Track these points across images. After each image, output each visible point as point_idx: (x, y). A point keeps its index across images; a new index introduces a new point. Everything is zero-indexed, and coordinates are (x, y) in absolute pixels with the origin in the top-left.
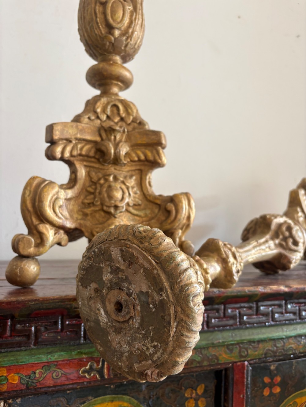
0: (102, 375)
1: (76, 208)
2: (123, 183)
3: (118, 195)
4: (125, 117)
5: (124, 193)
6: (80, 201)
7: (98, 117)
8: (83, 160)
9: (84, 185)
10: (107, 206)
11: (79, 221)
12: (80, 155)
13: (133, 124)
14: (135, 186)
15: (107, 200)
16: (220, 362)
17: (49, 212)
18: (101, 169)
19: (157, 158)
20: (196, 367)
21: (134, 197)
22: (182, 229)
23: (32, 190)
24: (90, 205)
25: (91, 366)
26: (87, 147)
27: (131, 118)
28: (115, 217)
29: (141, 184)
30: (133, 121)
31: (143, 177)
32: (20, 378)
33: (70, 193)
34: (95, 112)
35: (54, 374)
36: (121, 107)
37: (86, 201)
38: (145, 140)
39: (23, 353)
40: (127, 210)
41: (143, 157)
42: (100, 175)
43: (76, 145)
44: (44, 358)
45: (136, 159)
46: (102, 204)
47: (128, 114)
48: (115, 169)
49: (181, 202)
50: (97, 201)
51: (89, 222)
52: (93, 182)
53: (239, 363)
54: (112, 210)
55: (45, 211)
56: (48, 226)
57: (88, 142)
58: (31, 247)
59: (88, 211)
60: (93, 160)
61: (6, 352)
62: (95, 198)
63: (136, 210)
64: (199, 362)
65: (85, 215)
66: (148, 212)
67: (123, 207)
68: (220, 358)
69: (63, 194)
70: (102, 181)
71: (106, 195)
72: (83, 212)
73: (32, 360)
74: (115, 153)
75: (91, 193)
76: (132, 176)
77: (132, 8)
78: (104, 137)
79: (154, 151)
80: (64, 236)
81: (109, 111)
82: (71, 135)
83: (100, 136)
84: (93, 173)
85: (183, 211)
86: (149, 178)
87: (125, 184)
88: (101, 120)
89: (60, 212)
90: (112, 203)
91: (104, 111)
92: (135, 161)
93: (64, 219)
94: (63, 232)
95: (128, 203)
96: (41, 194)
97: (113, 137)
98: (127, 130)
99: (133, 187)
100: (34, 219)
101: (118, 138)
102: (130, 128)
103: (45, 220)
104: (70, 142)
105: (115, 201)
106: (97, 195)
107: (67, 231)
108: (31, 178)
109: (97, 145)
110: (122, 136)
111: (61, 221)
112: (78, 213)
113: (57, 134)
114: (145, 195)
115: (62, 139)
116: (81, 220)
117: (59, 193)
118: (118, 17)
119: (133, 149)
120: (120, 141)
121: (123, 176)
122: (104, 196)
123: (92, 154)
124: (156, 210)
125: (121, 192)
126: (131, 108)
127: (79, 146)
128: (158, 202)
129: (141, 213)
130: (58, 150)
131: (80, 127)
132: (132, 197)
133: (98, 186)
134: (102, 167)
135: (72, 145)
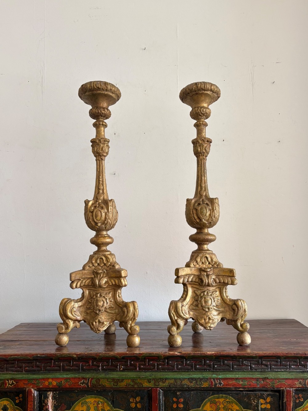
0: (88, 386)
1: (83, 310)
2: (104, 297)
3: (101, 304)
4: (106, 263)
5: (104, 302)
6: (86, 306)
7: (93, 265)
8: (86, 287)
9: (88, 298)
10: (95, 310)
11: (84, 317)
12: (85, 285)
13: (109, 266)
14: (111, 297)
15: (96, 307)
16: (143, 386)
17: (69, 314)
18: (95, 290)
19: (120, 284)
20: (131, 387)
21: (110, 304)
22: (131, 320)
23: (63, 305)
24: (89, 308)
25: (83, 381)
26: (89, 280)
27: (109, 263)
28: (99, 315)
29: (114, 296)
30: (110, 265)
31: (115, 293)
32: (57, 384)
33: (80, 304)
34: (92, 263)
35: (69, 383)
36: (104, 258)
37: (88, 307)
38: (114, 275)
39: (58, 374)
40: (105, 311)
41: (114, 283)
42: (94, 293)
43: (83, 281)
44: (65, 376)
45: (111, 284)
46: (94, 309)
47: (108, 262)
48: (101, 290)
49: (129, 307)
50: (92, 307)
51: (89, 317)
52: (91, 297)
53: (154, 388)
54: (98, 312)
55: (68, 315)
56: (70, 320)
57: (89, 278)
58: (63, 330)
59: (89, 311)
60: (91, 286)
61: (52, 373)
62: (91, 305)
63: (110, 310)
64: (132, 385)
65: (87, 313)
66: (117, 311)
67: (103, 310)
68: (144, 384)
69: (77, 305)
70: (95, 297)
71: (95, 304)
72: (86, 312)
73: (61, 377)
74: (99, 284)
75: (91, 303)
76: (109, 293)
77: (106, 211)
78: (96, 276)
79: (119, 280)
80: (78, 324)
81: (98, 262)
82: (80, 278)
83: (94, 275)
84: (92, 293)
85: (130, 312)
86: (119, 293)
87: (105, 298)
88: (94, 266)
89: (74, 314)
90: (98, 308)
91: (96, 261)
92: (111, 285)
93: (77, 317)
94: (77, 322)
95: (106, 308)
96: (66, 307)
97: (99, 276)
98: (106, 270)
99: (109, 299)
100: (64, 318)
101: (102, 276)
102: (108, 269)
103: (68, 318)
104: (80, 280)
105: (99, 308)
106: (92, 304)
107: (79, 321)
108: (62, 300)
109: (93, 280)
110: (104, 274)
111: (75, 318)
112: (84, 313)
113: (73, 278)
114: (116, 302)
115: (76, 280)
116: (85, 316)
117: (75, 305)
118: (99, 218)
119: (110, 280)
120: (103, 277)
121: (105, 293)
122: (94, 305)
123: (90, 284)
124: (120, 310)
125: (102, 302)
126: (109, 259)
127: (84, 281)
128: (121, 306)
129: (113, 312)
130: (74, 285)
131: (84, 273)
132: (109, 304)
133: (93, 299)
134: (95, 289)
135: (81, 281)
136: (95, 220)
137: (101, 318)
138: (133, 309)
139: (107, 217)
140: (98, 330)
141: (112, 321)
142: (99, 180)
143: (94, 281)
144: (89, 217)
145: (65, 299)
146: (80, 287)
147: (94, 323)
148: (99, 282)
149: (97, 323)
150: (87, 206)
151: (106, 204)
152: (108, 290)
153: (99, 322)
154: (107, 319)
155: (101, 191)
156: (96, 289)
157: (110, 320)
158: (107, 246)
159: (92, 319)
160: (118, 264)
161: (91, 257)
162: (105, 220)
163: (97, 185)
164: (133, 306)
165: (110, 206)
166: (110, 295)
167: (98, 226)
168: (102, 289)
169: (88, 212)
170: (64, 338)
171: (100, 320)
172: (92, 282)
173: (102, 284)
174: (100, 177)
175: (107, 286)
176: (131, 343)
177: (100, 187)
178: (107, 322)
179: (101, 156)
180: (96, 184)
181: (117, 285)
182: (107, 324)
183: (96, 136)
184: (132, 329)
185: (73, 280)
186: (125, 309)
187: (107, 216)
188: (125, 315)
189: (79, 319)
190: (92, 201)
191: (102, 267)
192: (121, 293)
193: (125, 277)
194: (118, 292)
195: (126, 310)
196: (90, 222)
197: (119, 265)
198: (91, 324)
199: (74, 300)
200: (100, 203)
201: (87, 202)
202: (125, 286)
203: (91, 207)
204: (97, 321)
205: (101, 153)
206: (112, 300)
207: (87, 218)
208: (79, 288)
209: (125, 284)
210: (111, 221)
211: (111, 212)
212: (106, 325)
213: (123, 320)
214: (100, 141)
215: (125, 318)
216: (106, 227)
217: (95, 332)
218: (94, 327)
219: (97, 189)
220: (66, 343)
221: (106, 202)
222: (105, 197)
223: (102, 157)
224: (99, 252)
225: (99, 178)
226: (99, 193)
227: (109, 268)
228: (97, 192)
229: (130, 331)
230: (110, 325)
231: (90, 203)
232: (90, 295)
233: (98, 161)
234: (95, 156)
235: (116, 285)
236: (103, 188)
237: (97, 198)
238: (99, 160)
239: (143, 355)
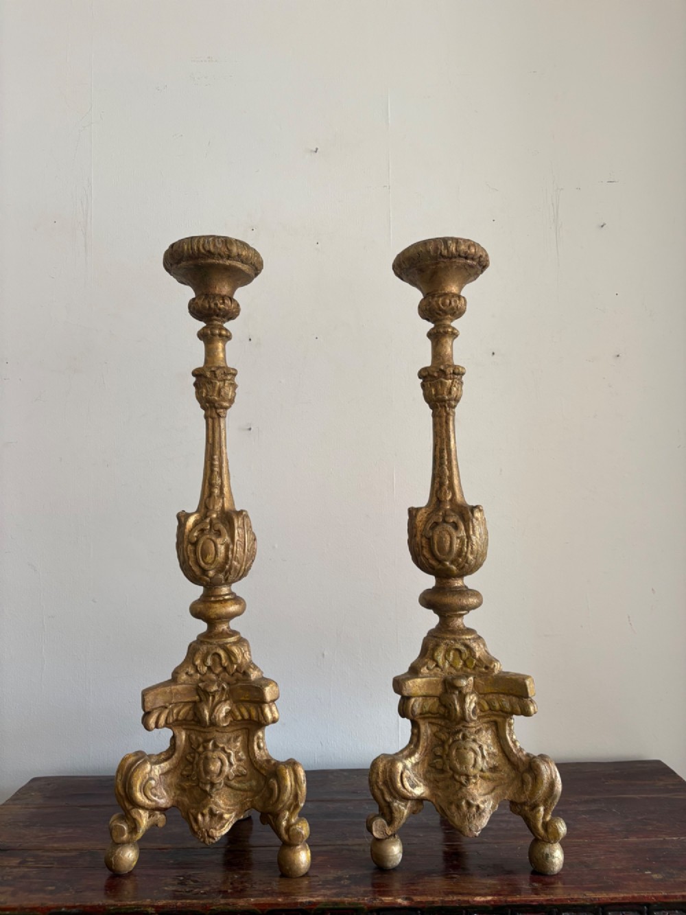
1: (174, 781)
2: (223, 750)
3: (215, 767)
4: (228, 666)
5: (223, 764)
6: (179, 772)
7: (197, 671)
8: (179, 725)
9: (184, 751)
10: (202, 783)
11: (176, 798)
12: (177, 720)
13: (236, 674)
14: (241, 750)
15: (203, 774)
17: (139, 796)
19: (262, 719)
21: (238, 766)
22: (289, 810)
23: (124, 773)
24: (188, 778)
26: (187, 708)
27: (235, 666)
28: (211, 797)
29: (248, 747)
30: (237, 670)
31: (251, 738)
33: (165, 766)
34: (196, 667)
36: (222, 653)
37: (185, 773)
38: (247, 696)
40: (226, 785)
41: (246, 716)
42: (201, 740)
43: (172, 710)
45: (240, 718)
46: (198, 779)
47: (232, 662)
48: (217, 731)
49: (284, 778)
50: (194, 775)
51: (186, 799)
52: (193, 749)
54: (208, 788)
55: (136, 797)
56: (141, 811)
57: (186, 703)
58: (123, 835)
59: (186, 785)
60: (193, 722)
62: (192, 770)
63: (239, 782)
65: (183, 789)
66: (254, 783)
67: (220, 783)
69: (157, 770)
70: (201, 749)
71: (202, 769)
72: (180, 785)
74: (210, 719)
75: (191, 763)
76: (237, 737)
77: (227, 539)
78: (203, 697)
79: (259, 709)
80: (160, 816)
81: (209, 662)
82: (165, 703)
83: (199, 695)
84: (194, 737)
85: (286, 790)
86: (258, 738)
87: (225, 752)
88: (200, 674)
89: (152, 793)
90: (208, 778)
91: (204, 662)
92: (239, 721)
93: (159, 800)
94: (157, 812)
95: (227, 777)
96: (131, 778)
97: (211, 698)
98: (228, 684)
99: (236, 753)
100: (127, 805)
101: (217, 698)
102: (233, 680)
103: (137, 805)
104: (166, 708)
105: (211, 778)
106: (195, 766)
107: (163, 810)
108: (123, 759)
109: (196, 707)
110: (222, 694)
111: (154, 803)
112: (177, 789)
113: (149, 705)
114: (251, 761)
115: (156, 709)
116: (179, 795)
117: (153, 773)
118: (210, 558)
119: (237, 706)
120: (219, 702)
121: (225, 740)
122: (200, 771)
123: (190, 717)
124: (263, 783)
125: (219, 764)
126: (234, 655)
127: (175, 711)
128: (263, 772)
129: (245, 786)
130: (152, 721)
131: (174, 691)
132: (235, 766)
133: (197, 756)
134: (202, 730)
135: (167, 711)
136: (202, 563)
137: (216, 804)
138: (293, 783)
139: (230, 556)
140: (209, 836)
141: (242, 809)
142: (212, 465)
143: (200, 711)
144: (188, 557)
145: (130, 756)
146: (167, 725)
147: (200, 817)
148: (210, 716)
149: (207, 818)
150: (182, 528)
151: (229, 522)
152: (233, 731)
153: (212, 814)
154: (229, 806)
155: (216, 491)
156: (205, 730)
157: (237, 807)
158: (228, 621)
159: (195, 805)
160: (255, 668)
161: (193, 650)
162: (226, 563)
163: (208, 475)
164: (292, 775)
165: (238, 527)
166: (238, 744)
167: (207, 576)
168: (218, 729)
169: (186, 543)
170: (126, 855)
171: (214, 808)
172: (195, 714)
173: (217, 719)
174: (215, 457)
175: (231, 721)
176: (288, 868)
177: (214, 482)
178: (231, 813)
179: (216, 408)
180: (205, 474)
181: (254, 721)
182: (231, 817)
183: (206, 361)
184: (291, 833)
185: (147, 710)
186: (275, 782)
187: (230, 553)
188: (274, 799)
189: (164, 806)
190: (196, 515)
191: (218, 675)
192: (263, 739)
193: (273, 701)
194: (255, 738)
195: (276, 786)
196: (190, 566)
197: (259, 670)
198: (191, 818)
199: (150, 756)
200: (214, 521)
201: (182, 518)
202: (274, 721)
203: (191, 531)
204: (206, 811)
205: (216, 401)
206: (242, 756)
207: (184, 556)
208: (164, 727)
209: (274, 718)
210: (238, 563)
211: (238, 542)
212: (228, 820)
213: (270, 808)
214: (215, 374)
215: (273, 804)
216: (227, 578)
217: (202, 840)
218: (199, 829)
219: (207, 484)
220: (130, 866)
221: (228, 518)
222: (226, 505)
223: (218, 411)
224: (211, 637)
225: (212, 459)
226: (211, 494)
227: (235, 678)
228: (206, 494)
229: (286, 837)
230: (237, 819)
231: (191, 520)
232: (191, 744)
233: (210, 420)
234: (203, 407)
235: (250, 718)
236: (222, 483)
237: (207, 508)
238: (213, 418)
239: (318, 906)
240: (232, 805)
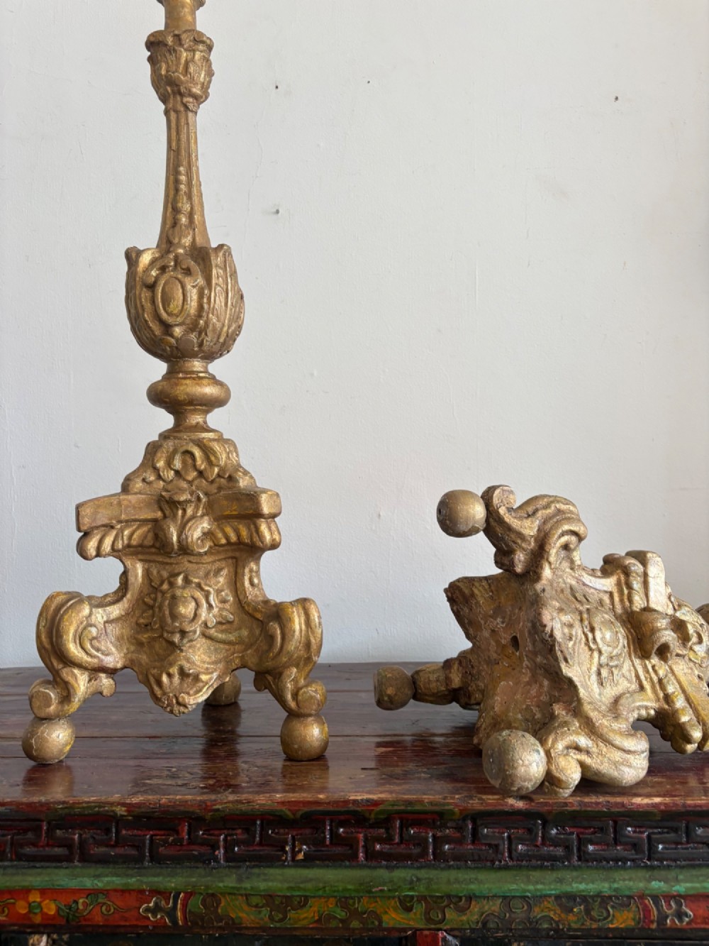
1: (127, 632)
2: (199, 586)
3: (187, 609)
4: (205, 469)
5: (198, 605)
6: (134, 620)
7: (159, 477)
8: (135, 553)
9: (140, 591)
10: (168, 632)
11: (129, 656)
12: (129, 546)
13: (218, 480)
14: (225, 587)
15: (169, 620)
17: (73, 649)
18: (167, 564)
19: (256, 539)
21: (221, 609)
22: (297, 666)
23: (49, 617)
24: (146, 627)
26: (145, 529)
27: (216, 470)
28: (182, 651)
29: (235, 583)
30: (219, 476)
31: (240, 571)
32: (58, 909)
33: (116, 611)
34: (156, 470)
36: (197, 453)
37: (142, 621)
38: (234, 509)
40: (204, 635)
41: (233, 538)
42: (165, 574)
43: (122, 530)
45: (223, 541)
46: (162, 628)
47: (211, 464)
48: (190, 562)
49: (290, 620)
50: (155, 623)
51: (145, 657)
52: (153, 587)
54: (176, 638)
55: (68, 650)
56: (76, 671)
57: (145, 521)
58: (49, 706)
59: (144, 637)
60: (153, 550)
62: (153, 616)
63: (222, 632)
65: (140, 644)
66: (245, 633)
67: (195, 632)
69: (100, 616)
70: (165, 586)
71: (167, 612)
72: (135, 638)
74: (179, 541)
75: (152, 607)
76: (220, 570)
77: (201, 281)
78: (167, 513)
79: (252, 526)
80: (105, 682)
81: (178, 464)
82: (111, 519)
83: (162, 510)
84: (155, 572)
85: (293, 636)
86: (251, 571)
87: (202, 589)
88: (164, 481)
89: (93, 646)
90: (177, 625)
91: (169, 464)
92: (222, 546)
93: (103, 657)
94: (103, 675)
95: (205, 624)
96: (59, 623)
97: (180, 512)
98: (206, 494)
99: (218, 592)
100: (55, 663)
101: (190, 512)
102: (213, 489)
103: (69, 662)
104: (112, 527)
105: (181, 624)
106: (157, 610)
107: (111, 672)
108: (48, 598)
109: (157, 527)
110: (197, 508)
111: (96, 661)
112: (129, 642)
113: (87, 522)
114: (242, 604)
115: (97, 528)
116: (133, 652)
117: (93, 617)
118: (175, 305)
119: (219, 525)
120: (193, 517)
121: (201, 573)
122: (164, 615)
123: (149, 541)
124: (257, 632)
125: (192, 605)
126: (214, 453)
127: (126, 533)
128: (259, 616)
129: (232, 637)
130: (92, 546)
131: (125, 503)
132: (216, 610)
133: (159, 595)
134: (168, 560)
135: (114, 533)
136: (164, 315)
137: (188, 660)
138: (303, 627)
139: (206, 306)
140: (178, 703)
141: (227, 668)
142: (177, 182)
143: (163, 530)
144: (142, 306)
145: (58, 594)
146: (115, 552)
147: (165, 678)
148: (179, 536)
149: (176, 679)
150: (133, 268)
151: (203, 260)
152: (214, 562)
153: (183, 674)
154: (209, 663)
155: (184, 220)
156: (172, 560)
157: (221, 666)
158: (207, 412)
159: (157, 664)
160: (246, 473)
161: (152, 450)
162: (199, 316)
163: (171, 196)
164: (303, 615)
165: (217, 266)
166: (221, 580)
167: (172, 336)
168: (191, 558)
169: (138, 287)
170: (54, 735)
171: (186, 666)
172: (156, 536)
173: (190, 540)
174: (181, 169)
175: (210, 547)
176: (296, 746)
177: (180, 205)
178: (212, 673)
179: (182, 95)
180: (167, 196)
181: (246, 545)
182: (211, 679)
183: (167, 25)
184: (300, 698)
185: (84, 528)
186: (277, 626)
187: (205, 300)
188: (276, 650)
189: (111, 666)
190: (153, 251)
191: (190, 483)
192: (258, 572)
193: (274, 516)
194: (247, 570)
195: (279, 632)
196: (146, 321)
197: (252, 477)
198: (152, 680)
199: (90, 598)
200: (181, 258)
201: (132, 257)
202: (274, 546)
203: (147, 270)
204: (174, 670)
205: (182, 82)
206: (227, 595)
207: (136, 308)
208: (109, 555)
209: (274, 540)
210: (218, 321)
211: (218, 288)
212: (207, 683)
213: (270, 664)
214: (180, 40)
215: (273, 659)
216: (202, 341)
217: (168, 709)
218: (164, 693)
219: (170, 209)
220: (61, 751)
221: (202, 256)
222: (197, 239)
223: (185, 100)
224: (180, 431)
225: (177, 173)
226: (175, 223)
227: (215, 485)
228: (169, 223)
229: (293, 705)
230: (220, 682)
231: (146, 259)
232: (151, 581)
233: (173, 115)
234: (164, 99)
235: (240, 542)
236: (192, 208)
237: (170, 242)
238: (177, 112)
239: (381, 807)
240: (213, 663)
